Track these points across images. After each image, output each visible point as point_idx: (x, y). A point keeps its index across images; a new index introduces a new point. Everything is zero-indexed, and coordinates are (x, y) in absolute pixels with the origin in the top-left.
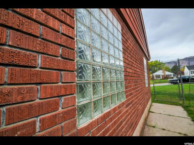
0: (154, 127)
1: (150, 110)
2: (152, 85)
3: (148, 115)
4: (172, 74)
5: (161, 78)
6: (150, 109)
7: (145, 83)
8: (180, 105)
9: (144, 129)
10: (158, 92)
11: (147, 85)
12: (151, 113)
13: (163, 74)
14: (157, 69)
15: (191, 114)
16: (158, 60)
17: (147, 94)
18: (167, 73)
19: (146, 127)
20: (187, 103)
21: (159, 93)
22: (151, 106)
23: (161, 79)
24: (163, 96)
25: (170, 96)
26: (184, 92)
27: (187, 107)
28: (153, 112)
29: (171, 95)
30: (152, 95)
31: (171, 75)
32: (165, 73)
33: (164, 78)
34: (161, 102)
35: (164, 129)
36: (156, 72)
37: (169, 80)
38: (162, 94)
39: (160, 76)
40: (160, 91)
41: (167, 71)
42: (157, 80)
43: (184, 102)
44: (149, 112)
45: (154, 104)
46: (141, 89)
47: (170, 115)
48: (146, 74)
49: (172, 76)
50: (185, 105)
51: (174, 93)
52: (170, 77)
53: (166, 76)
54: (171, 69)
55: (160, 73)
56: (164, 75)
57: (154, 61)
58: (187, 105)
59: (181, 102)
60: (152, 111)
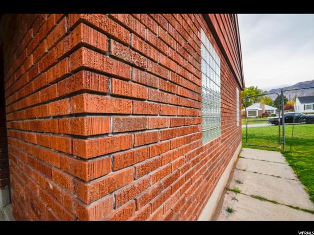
0: (244, 170)
1: (240, 156)
2: (243, 126)
3: (238, 160)
4: (275, 109)
5: (257, 115)
6: (239, 154)
7: (236, 121)
8: (279, 150)
9: (233, 172)
10: (250, 135)
11: (238, 125)
12: (240, 158)
13: (261, 109)
14: (252, 100)
15: (290, 159)
16: (255, 87)
17: (237, 134)
18: (268, 108)
19: (235, 170)
20: (287, 148)
21: (252, 136)
22: (241, 151)
23: (257, 117)
24: (257, 139)
25: (266, 141)
26: (285, 134)
27: (288, 152)
28: (243, 158)
29: (269, 138)
30: (242, 139)
31: (273, 111)
32: (264, 108)
33: (261, 115)
34: (255, 147)
35: (255, 173)
36: (250, 105)
37: (269, 118)
38: (257, 138)
39: (256, 111)
40: (254, 134)
41: (267, 104)
42: (251, 118)
43: (284, 147)
44: (239, 157)
45: (244, 149)
46: (233, 127)
47: (264, 161)
48: (238, 110)
49: (274, 113)
50: (284, 150)
51: (274, 136)
52: (272, 113)
53: (264, 112)
54: (274, 102)
55: (256, 107)
56: (262, 111)
57: (248, 88)
58: (287, 151)
59: (280, 147)
60: (242, 156)
